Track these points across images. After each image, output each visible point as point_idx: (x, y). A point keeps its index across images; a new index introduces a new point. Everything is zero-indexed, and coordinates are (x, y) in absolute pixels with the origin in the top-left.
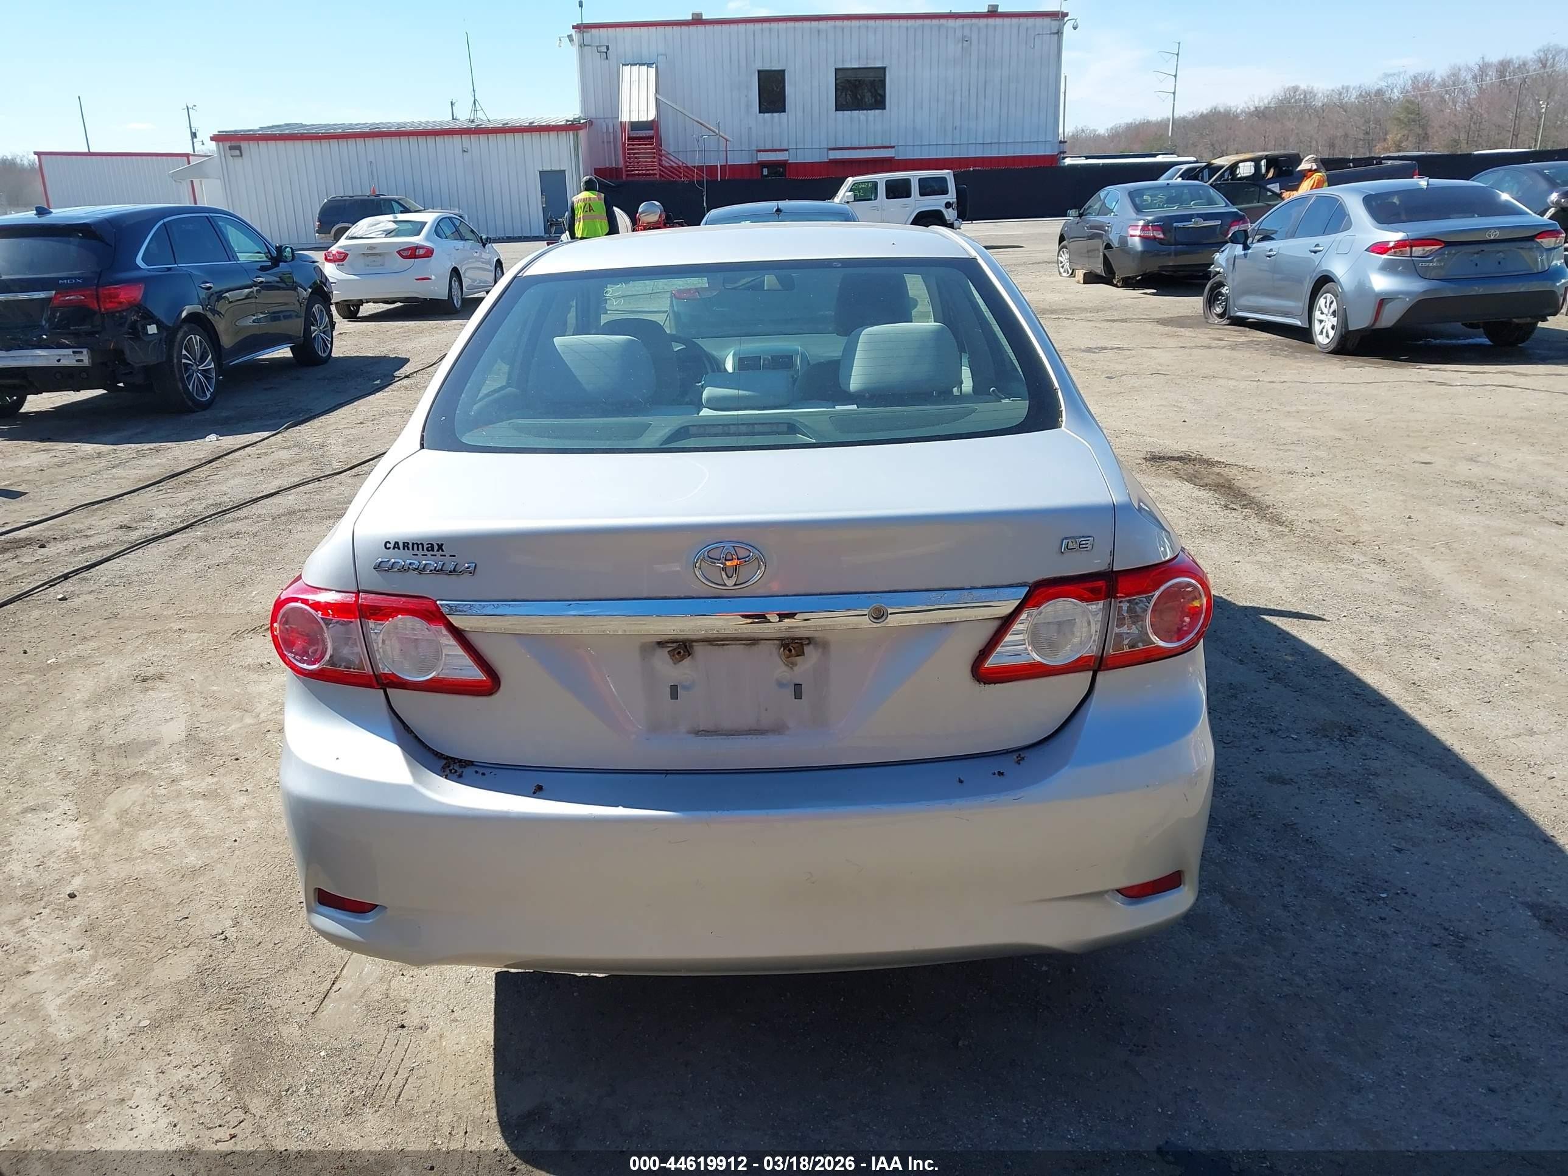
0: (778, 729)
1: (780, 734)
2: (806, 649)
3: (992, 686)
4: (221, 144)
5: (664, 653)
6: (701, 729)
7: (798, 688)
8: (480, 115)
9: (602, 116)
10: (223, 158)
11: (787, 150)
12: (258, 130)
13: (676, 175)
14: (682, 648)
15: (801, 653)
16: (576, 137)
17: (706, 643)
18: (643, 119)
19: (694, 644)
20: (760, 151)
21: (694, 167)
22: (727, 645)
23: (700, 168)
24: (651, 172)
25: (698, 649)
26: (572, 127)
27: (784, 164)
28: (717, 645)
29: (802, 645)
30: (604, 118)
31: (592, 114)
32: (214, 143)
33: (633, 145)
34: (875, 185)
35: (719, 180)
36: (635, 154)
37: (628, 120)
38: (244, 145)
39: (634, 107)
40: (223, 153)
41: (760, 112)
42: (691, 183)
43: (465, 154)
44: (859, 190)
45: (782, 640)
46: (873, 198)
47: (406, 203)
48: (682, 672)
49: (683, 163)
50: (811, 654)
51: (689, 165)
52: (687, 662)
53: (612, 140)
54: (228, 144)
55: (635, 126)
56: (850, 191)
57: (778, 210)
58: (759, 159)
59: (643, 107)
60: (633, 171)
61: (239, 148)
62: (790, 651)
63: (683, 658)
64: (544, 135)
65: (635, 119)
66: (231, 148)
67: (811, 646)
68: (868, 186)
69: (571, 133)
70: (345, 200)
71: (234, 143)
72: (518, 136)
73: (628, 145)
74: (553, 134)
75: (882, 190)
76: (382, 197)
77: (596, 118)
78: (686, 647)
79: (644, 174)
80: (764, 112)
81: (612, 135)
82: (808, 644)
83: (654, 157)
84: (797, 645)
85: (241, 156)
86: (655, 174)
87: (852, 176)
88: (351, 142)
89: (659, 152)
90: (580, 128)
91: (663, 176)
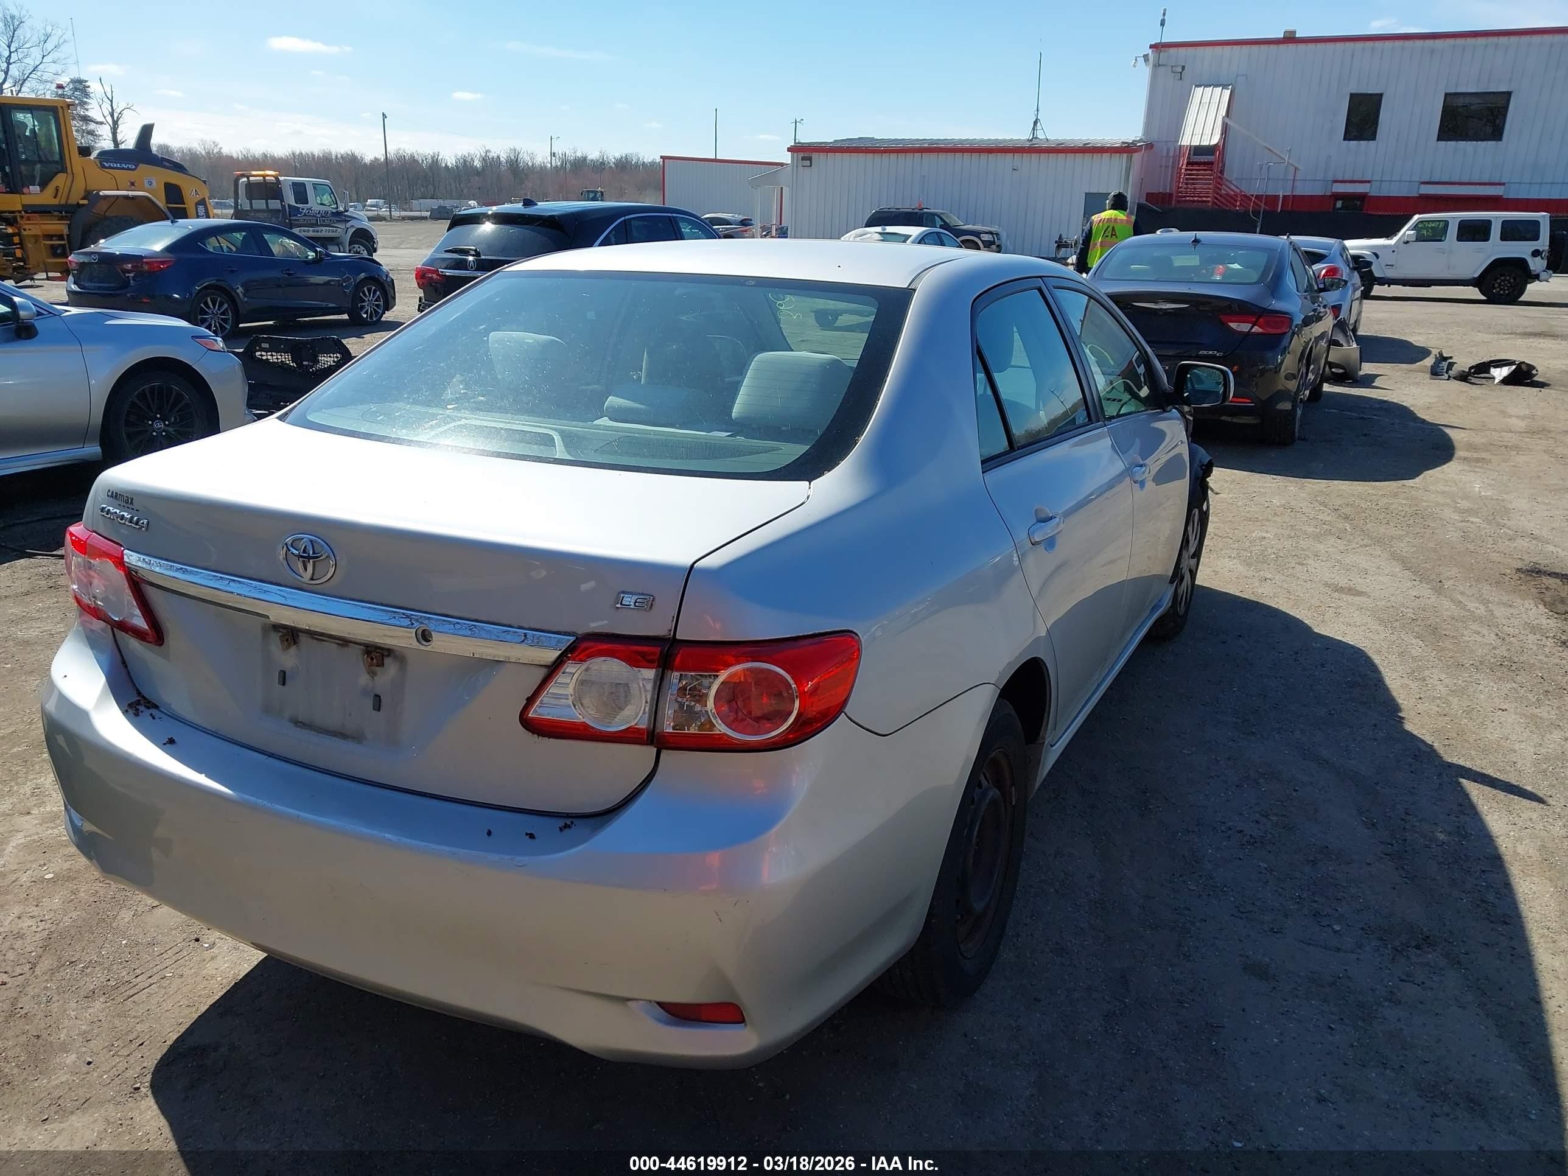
0: (357, 737)
1: (360, 743)
2: (387, 661)
3: (546, 739)
4: (795, 154)
5: (275, 638)
6: (300, 720)
7: (377, 699)
8: (1040, 135)
9: (1165, 140)
10: (795, 168)
11: (1369, 182)
12: (831, 143)
13: (1230, 202)
14: (291, 635)
15: (381, 664)
16: (1130, 160)
17: (308, 635)
18: (1205, 143)
19: (300, 634)
20: (1336, 181)
21: (1253, 195)
22: (324, 641)
23: (1258, 197)
24: (1204, 199)
25: (303, 639)
26: (1127, 149)
27: (1363, 197)
28: (317, 639)
29: (383, 655)
30: (1167, 142)
31: (1154, 137)
32: (790, 153)
33: (1191, 170)
34: (1446, 223)
35: (1279, 211)
36: (1193, 179)
37: (1188, 144)
38: (815, 156)
39: (1198, 131)
40: (795, 164)
41: (1344, 139)
42: (1246, 212)
43: (1015, 172)
44: (1427, 229)
45: (367, 647)
46: (1443, 239)
47: (947, 217)
48: (288, 659)
49: (1241, 191)
50: (391, 669)
51: (1248, 195)
52: (293, 650)
53: (1171, 164)
54: (801, 155)
55: (1199, 150)
56: (1412, 230)
57: (1196, 241)
58: (1333, 191)
59: (1208, 131)
60: (1185, 197)
61: (810, 159)
62: (372, 659)
63: (289, 646)
64: (1097, 156)
65: (1196, 143)
66: (803, 159)
67: (390, 658)
68: (1439, 225)
69: (1125, 155)
70: (891, 212)
71: (806, 155)
72: (1070, 156)
73: (1186, 170)
74: (1106, 156)
75: (1453, 231)
76: (925, 210)
77: (1157, 142)
78: (293, 634)
79: (1198, 201)
80: (1350, 140)
81: (1171, 160)
82: (388, 656)
83: (1210, 184)
84: (378, 654)
85: (811, 166)
86: (1209, 202)
87: (1420, 213)
88: (910, 156)
89: (1220, 179)
90: (1136, 151)
91: (1216, 204)
